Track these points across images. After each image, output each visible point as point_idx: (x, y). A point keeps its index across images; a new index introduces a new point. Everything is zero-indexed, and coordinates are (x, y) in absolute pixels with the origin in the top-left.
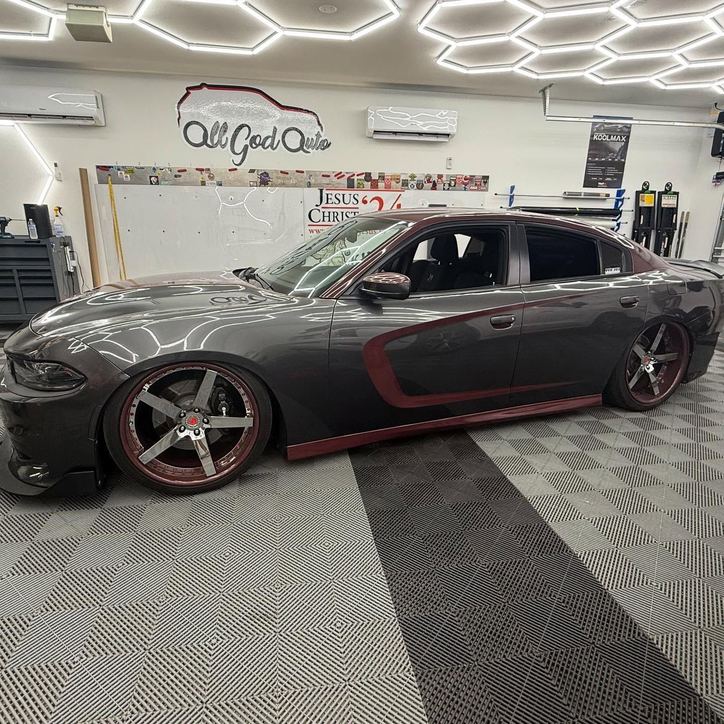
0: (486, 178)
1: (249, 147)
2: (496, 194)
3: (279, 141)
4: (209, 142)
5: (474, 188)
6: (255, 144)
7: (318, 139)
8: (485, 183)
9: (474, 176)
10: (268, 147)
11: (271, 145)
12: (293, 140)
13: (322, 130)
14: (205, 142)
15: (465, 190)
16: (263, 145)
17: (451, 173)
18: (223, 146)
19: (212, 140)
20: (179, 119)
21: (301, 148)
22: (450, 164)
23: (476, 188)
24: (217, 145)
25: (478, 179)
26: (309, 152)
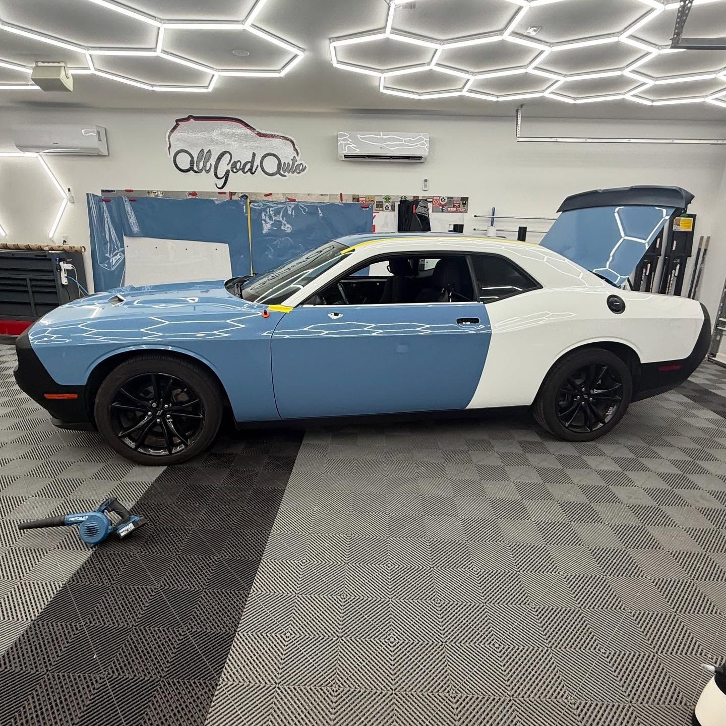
0: (465, 200)
1: (231, 171)
2: (475, 216)
3: (258, 166)
4: (195, 168)
5: (452, 209)
6: (236, 169)
7: (293, 164)
8: (464, 204)
9: (452, 198)
10: (247, 172)
11: (251, 170)
12: (271, 165)
13: (298, 155)
14: (191, 169)
15: (443, 212)
16: (243, 170)
17: (426, 194)
18: (208, 171)
19: (198, 166)
20: (169, 148)
21: (278, 172)
22: (426, 186)
23: (455, 209)
24: (202, 170)
25: (457, 201)
26: (286, 176)
